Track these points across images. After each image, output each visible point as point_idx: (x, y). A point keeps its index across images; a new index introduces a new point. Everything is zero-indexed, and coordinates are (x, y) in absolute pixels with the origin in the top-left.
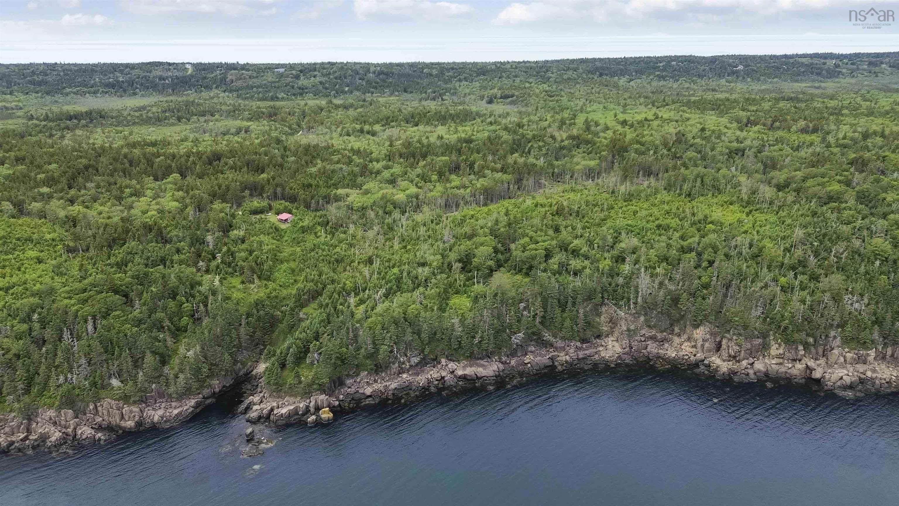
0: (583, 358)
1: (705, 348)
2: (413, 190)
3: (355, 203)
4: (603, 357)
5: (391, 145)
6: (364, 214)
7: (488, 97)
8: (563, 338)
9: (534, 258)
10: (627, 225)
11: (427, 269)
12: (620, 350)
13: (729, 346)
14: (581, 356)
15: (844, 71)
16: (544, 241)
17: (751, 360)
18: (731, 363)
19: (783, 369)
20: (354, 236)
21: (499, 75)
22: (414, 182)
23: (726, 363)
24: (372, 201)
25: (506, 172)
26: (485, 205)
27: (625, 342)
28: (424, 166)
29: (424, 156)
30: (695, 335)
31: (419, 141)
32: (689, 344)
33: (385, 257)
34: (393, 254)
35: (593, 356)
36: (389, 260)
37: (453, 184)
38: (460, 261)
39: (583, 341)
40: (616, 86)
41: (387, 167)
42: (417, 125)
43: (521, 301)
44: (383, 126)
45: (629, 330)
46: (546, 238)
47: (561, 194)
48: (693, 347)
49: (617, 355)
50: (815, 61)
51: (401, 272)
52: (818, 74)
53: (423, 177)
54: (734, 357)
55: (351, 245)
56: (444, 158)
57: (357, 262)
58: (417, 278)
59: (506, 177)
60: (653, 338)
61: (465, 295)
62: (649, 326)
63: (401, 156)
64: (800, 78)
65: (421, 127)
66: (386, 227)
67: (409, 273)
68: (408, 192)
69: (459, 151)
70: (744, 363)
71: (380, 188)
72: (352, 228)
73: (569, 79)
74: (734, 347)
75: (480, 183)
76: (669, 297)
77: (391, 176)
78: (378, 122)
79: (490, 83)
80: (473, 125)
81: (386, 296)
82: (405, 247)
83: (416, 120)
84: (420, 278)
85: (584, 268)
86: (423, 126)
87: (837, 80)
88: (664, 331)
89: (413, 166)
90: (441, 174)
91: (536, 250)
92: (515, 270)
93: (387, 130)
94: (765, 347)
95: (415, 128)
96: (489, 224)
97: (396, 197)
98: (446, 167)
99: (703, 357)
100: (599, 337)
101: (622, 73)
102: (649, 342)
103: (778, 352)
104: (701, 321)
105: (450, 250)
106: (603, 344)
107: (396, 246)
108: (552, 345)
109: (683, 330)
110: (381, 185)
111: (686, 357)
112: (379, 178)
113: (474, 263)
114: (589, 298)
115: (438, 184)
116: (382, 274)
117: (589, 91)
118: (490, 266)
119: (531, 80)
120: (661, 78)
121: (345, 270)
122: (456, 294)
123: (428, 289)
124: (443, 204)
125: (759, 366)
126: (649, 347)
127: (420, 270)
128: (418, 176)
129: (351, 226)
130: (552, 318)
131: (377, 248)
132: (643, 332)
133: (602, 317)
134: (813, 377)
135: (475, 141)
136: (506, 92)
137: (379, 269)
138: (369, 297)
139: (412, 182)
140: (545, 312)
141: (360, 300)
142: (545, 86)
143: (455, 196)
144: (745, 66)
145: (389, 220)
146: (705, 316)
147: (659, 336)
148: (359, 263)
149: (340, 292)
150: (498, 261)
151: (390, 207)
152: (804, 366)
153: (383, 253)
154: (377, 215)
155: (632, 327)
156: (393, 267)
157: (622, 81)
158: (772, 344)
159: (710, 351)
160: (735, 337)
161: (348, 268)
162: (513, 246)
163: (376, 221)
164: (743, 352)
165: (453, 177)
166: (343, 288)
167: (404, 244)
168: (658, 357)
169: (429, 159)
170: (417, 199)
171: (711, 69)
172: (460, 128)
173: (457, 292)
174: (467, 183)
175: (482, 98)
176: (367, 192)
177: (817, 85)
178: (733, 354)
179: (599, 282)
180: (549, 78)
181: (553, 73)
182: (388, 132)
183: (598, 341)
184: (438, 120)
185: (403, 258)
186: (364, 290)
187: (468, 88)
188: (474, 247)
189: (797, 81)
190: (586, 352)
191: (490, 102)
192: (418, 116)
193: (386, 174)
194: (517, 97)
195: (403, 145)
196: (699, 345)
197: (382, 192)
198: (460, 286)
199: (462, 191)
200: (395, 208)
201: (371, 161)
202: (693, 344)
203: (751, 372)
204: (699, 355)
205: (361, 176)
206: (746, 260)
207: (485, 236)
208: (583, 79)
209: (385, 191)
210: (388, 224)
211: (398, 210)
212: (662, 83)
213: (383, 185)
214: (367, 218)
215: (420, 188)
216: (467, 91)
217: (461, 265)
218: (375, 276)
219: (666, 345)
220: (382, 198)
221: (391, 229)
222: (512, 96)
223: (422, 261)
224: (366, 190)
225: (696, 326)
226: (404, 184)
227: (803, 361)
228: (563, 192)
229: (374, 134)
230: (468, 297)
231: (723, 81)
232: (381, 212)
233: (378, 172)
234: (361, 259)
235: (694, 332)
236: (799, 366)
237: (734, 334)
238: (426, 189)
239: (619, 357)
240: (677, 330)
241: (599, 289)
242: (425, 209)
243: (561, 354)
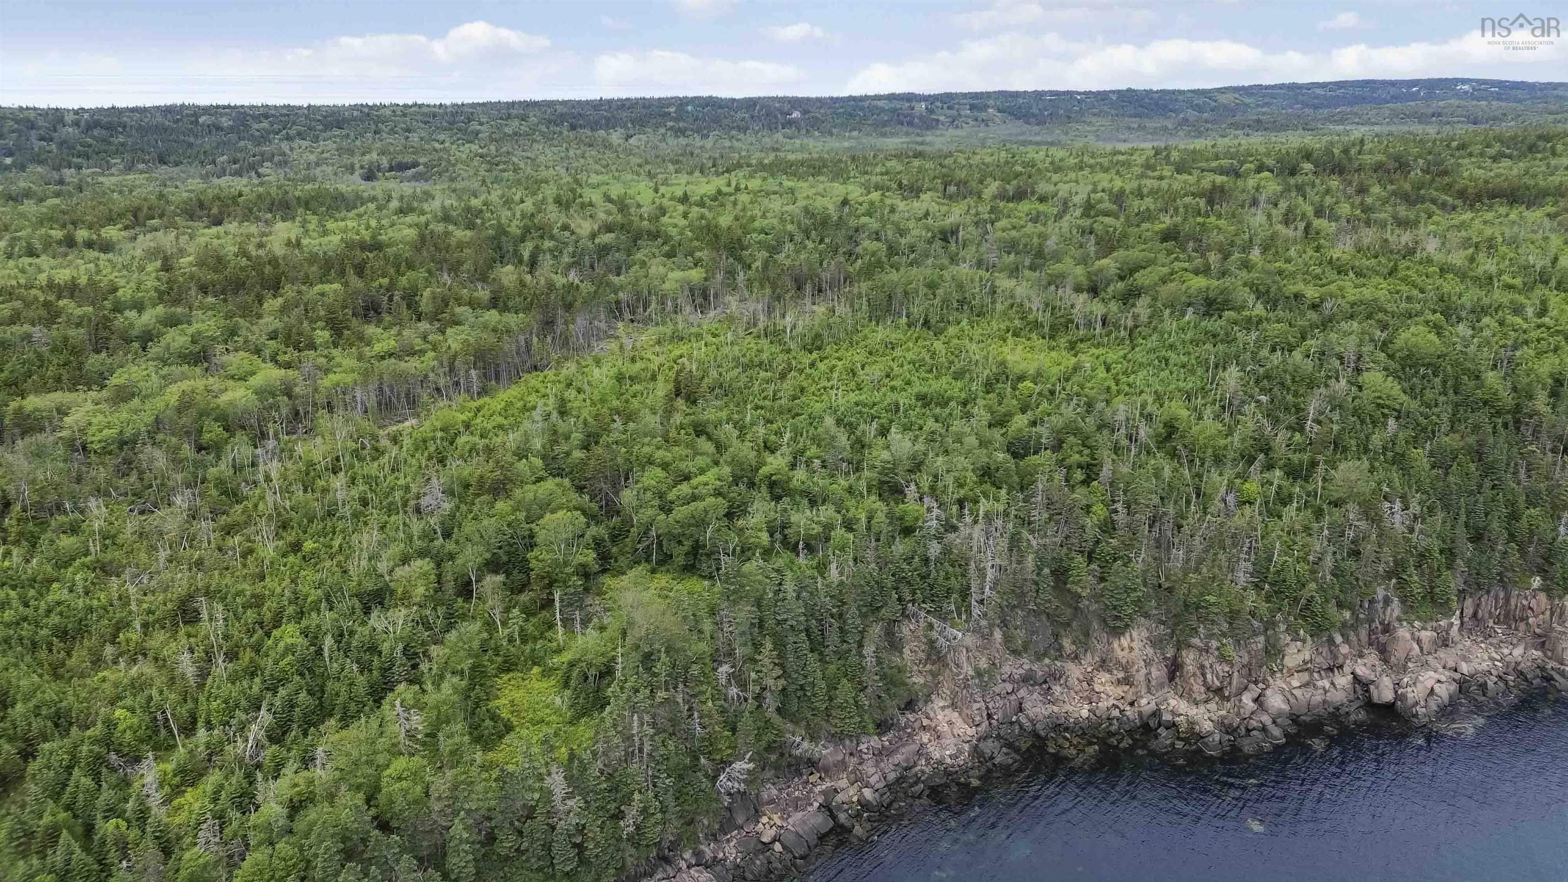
0: (900, 780)
1: (1153, 683)
2: (268, 374)
3: (93, 429)
4: (940, 762)
5: (167, 267)
6: (128, 462)
7: (362, 167)
8: (837, 738)
9: (701, 523)
10: (857, 404)
11: (400, 615)
12: (971, 731)
13: (1202, 667)
14: (892, 776)
15: (942, 118)
16: (702, 471)
17: (1255, 690)
18: (1212, 706)
19: (1318, 698)
20: (109, 538)
21: (373, 127)
22: (267, 352)
23: (1202, 709)
24: (148, 418)
25: (505, 309)
26: (483, 392)
27: (976, 706)
28: (284, 310)
29: (275, 287)
30: (1119, 654)
31: (245, 254)
32: (1108, 676)
33: (239, 593)
34: (262, 578)
35: (915, 765)
36: (257, 601)
37: (378, 348)
38: (493, 566)
39: (882, 727)
40: (608, 146)
41: (172, 322)
42: (218, 223)
43: (717, 661)
44: (126, 228)
45: (979, 674)
46: (701, 461)
47: (657, 348)
48: (1119, 682)
49: (967, 747)
50: (897, 104)
51: (313, 637)
52: (910, 124)
53: (288, 337)
54: (1219, 691)
55: (105, 569)
56: (327, 287)
57: (137, 625)
58: (373, 649)
59: (512, 320)
60: (1028, 679)
61: (536, 670)
62: (1015, 652)
63: (204, 289)
64: (888, 129)
65: (232, 227)
66: (214, 492)
67: (339, 637)
68: (256, 381)
69: (360, 270)
70: (1247, 700)
71: (164, 377)
72: (97, 509)
73: (515, 134)
74: (1218, 668)
75: (455, 339)
76: (1046, 571)
77: (194, 342)
78: (111, 220)
79: (358, 143)
80: (360, 216)
81: (276, 736)
82: (296, 547)
83: (215, 211)
84: (385, 647)
85: (829, 527)
86: (235, 224)
87: (938, 132)
88: (1045, 655)
89: (251, 313)
90: (337, 327)
91: (694, 498)
92: (648, 560)
93: (141, 237)
94: (1273, 652)
95: (214, 230)
96: (537, 444)
97: (224, 398)
98: (344, 307)
99: (1152, 706)
100: (910, 706)
101: (610, 123)
102: (1022, 693)
103: (1299, 658)
104: (1131, 619)
105: (447, 535)
106: (926, 722)
107: (268, 550)
108: (812, 764)
109: (1084, 642)
110: (165, 371)
111: (1116, 713)
112: (154, 350)
113: (533, 564)
114: (872, 609)
115: (335, 352)
116: (247, 656)
117: (563, 155)
118: (583, 565)
119: (441, 137)
120: (680, 132)
121: (97, 662)
122: (509, 670)
123: (429, 687)
124: (372, 402)
125: (1276, 701)
126: (1027, 705)
127: (377, 620)
128: (273, 336)
129: (93, 503)
130: (802, 688)
131: (199, 563)
132: (1007, 669)
133: (906, 651)
134: (1376, 699)
135: (389, 245)
136: (400, 158)
137: (226, 637)
138: (214, 751)
139: (258, 351)
140: (785, 675)
141: (181, 771)
142: (474, 147)
143: (401, 377)
144: (805, 112)
145: (222, 469)
146: (1138, 602)
147: (1039, 669)
148: (145, 625)
149: (98, 757)
150: (598, 544)
151: (213, 431)
152: (1350, 677)
153: (228, 580)
154: (177, 461)
155: (983, 664)
156: (277, 623)
157: (616, 137)
158: (1282, 643)
159: (1162, 686)
160: (1214, 644)
161: (109, 650)
162: (627, 496)
163: (179, 477)
164: (1236, 674)
165: (371, 330)
166: (107, 742)
167: (290, 537)
168: (1058, 727)
169: (289, 291)
170: (290, 397)
171: (752, 117)
172: (331, 225)
173: (508, 666)
174: (419, 341)
175: (351, 169)
176: (123, 395)
177: (919, 139)
178: (1218, 684)
179: (882, 562)
180: (477, 133)
181: (481, 124)
182: (145, 241)
183: (911, 717)
184: (271, 211)
185: (303, 588)
186: (189, 729)
187: (312, 152)
188: (522, 516)
189: (884, 135)
190: (898, 758)
191: (369, 176)
192: (218, 203)
193: (176, 339)
194: (425, 165)
195: (201, 263)
196: (1140, 677)
197: (174, 388)
198: (511, 640)
199: (412, 365)
200: (227, 429)
201: (118, 308)
202: (1121, 675)
203: (1266, 719)
204: (1144, 701)
205: (98, 352)
206: (1148, 453)
207: (539, 480)
208: (543, 134)
209: (185, 385)
210: (220, 483)
211: (241, 437)
212: (683, 141)
213: (176, 370)
214: (141, 473)
215: (288, 366)
216: (312, 158)
217: (501, 578)
218: (221, 668)
219: (1057, 689)
220: (183, 406)
221: (233, 495)
222: (415, 165)
223: (369, 585)
224: (120, 388)
225: (1117, 632)
226: (237, 360)
227: (1347, 669)
228: (659, 342)
229: (106, 247)
230: (547, 673)
231: (779, 136)
232: (187, 451)
233: (147, 338)
234: (150, 612)
235: (1116, 645)
236: (1343, 680)
237: (1211, 636)
238: (307, 366)
239: (976, 751)
240: (1068, 645)
241: (889, 582)
242: (323, 420)
243: (843, 783)
